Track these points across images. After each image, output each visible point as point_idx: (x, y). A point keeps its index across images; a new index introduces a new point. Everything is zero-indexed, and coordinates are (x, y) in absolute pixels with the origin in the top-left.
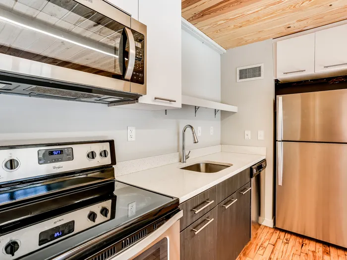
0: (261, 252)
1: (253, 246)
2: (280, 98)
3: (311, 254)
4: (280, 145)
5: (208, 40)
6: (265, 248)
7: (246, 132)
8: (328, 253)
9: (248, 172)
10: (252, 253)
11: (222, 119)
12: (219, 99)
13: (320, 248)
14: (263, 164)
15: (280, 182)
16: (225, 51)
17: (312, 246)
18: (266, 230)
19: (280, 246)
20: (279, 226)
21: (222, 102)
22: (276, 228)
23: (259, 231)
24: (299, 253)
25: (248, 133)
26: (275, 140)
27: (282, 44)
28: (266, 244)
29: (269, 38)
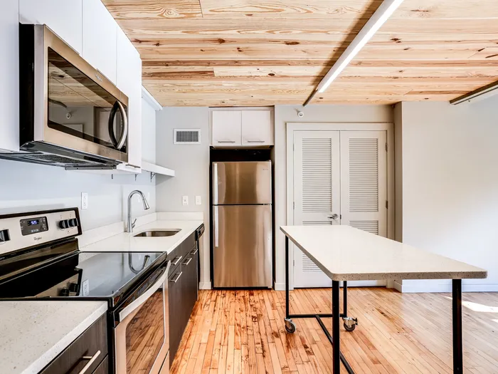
0: (206, 308)
1: (199, 307)
2: (216, 165)
3: (242, 298)
4: (216, 209)
5: (148, 96)
6: (209, 305)
7: (184, 198)
8: (252, 295)
9: (194, 236)
10: (199, 311)
11: (157, 183)
12: (154, 160)
13: (247, 293)
14: (201, 230)
15: (217, 244)
16: (161, 108)
17: (242, 293)
18: (205, 293)
19: (220, 300)
20: (216, 285)
21: (157, 164)
22: (214, 289)
23: (201, 294)
24: (234, 300)
25: (186, 198)
26: (211, 205)
27: (217, 114)
28: (208, 303)
29: (205, 106)
